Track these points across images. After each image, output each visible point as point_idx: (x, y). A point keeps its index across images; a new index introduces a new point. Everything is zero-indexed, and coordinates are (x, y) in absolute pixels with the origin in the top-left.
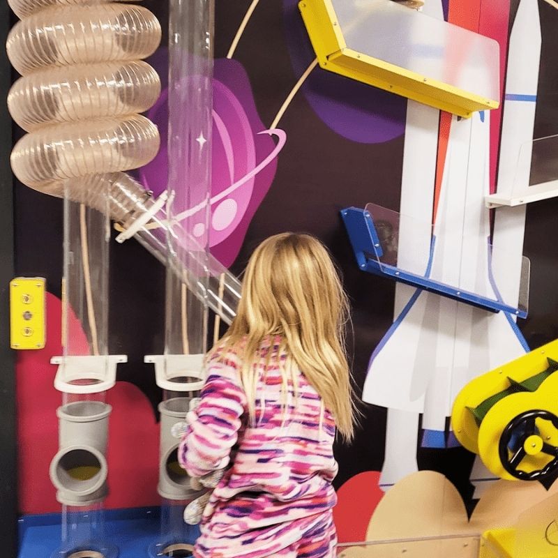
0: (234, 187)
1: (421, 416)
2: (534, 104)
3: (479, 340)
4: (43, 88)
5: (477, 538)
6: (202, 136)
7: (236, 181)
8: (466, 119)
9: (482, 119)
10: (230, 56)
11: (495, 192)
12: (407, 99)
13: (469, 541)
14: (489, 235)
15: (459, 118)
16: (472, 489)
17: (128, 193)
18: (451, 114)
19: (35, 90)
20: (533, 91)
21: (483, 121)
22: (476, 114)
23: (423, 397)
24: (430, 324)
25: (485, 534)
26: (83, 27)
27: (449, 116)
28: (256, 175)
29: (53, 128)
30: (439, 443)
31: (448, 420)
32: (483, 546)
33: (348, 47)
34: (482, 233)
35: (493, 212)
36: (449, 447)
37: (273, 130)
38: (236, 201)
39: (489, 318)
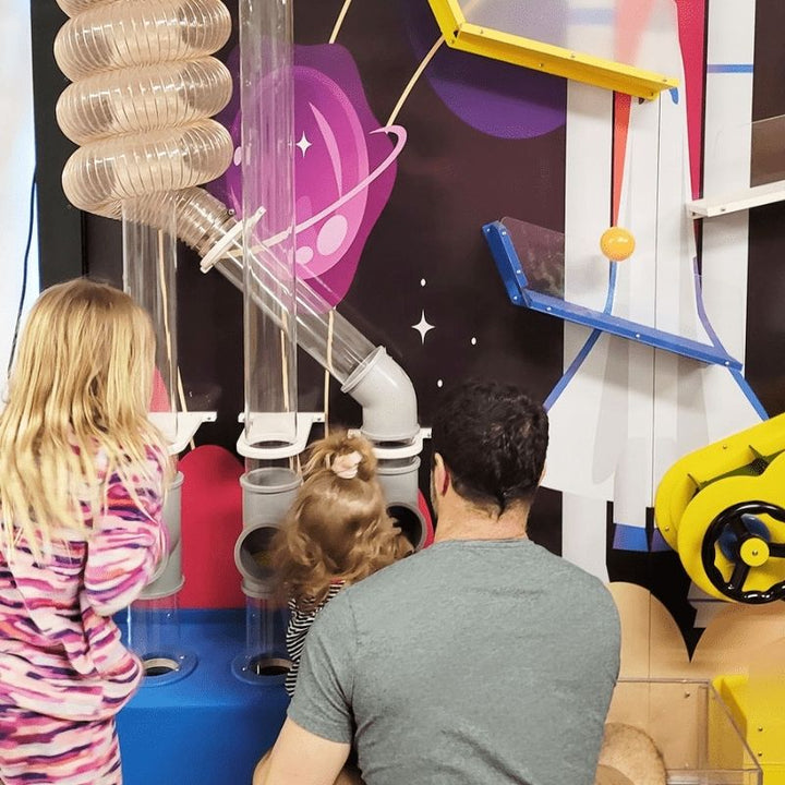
0: (343, 200)
1: (610, 505)
2: (750, 76)
3: (690, 402)
4: (92, 96)
5: (706, 685)
6: (304, 138)
7: (344, 193)
8: (650, 101)
9: (676, 101)
10: (332, 41)
11: (701, 197)
12: (566, 79)
13: (692, 689)
14: (695, 255)
15: (641, 101)
16: (694, 612)
17: (203, 212)
18: (630, 96)
19: (83, 98)
20: (748, 59)
21: (676, 102)
22: (666, 95)
23: (611, 480)
24: (616, 378)
25: (716, 683)
26: (134, 25)
27: (628, 98)
28: (371, 185)
29: (105, 141)
30: (639, 545)
31: (650, 512)
32: (714, 698)
33: (468, 22)
34: (685, 252)
35: (699, 224)
36: (654, 550)
37: (390, 127)
38: (347, 218)
39: (703, 370)
